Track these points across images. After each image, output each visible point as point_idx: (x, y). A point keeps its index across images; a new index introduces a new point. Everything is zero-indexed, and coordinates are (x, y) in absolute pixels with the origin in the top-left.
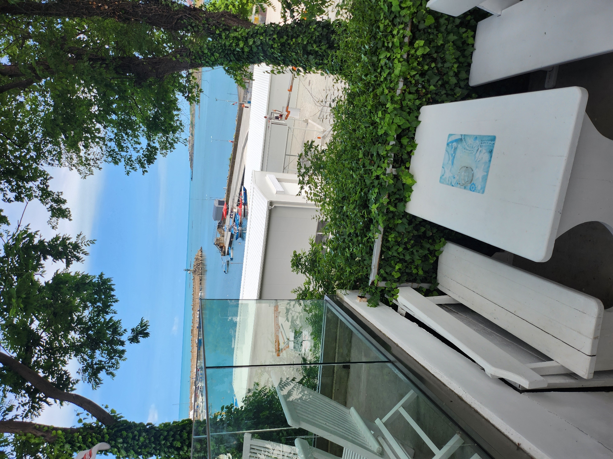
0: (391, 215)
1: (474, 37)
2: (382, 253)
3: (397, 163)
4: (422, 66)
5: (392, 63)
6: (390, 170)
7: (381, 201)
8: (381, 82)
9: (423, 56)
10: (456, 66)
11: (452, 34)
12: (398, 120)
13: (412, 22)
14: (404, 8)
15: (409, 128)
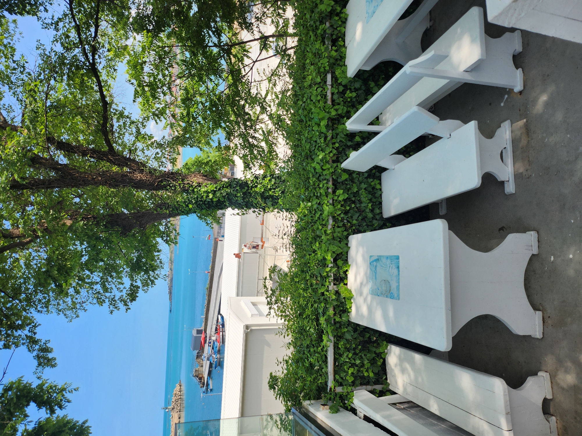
0: (338, 325)
1: (380, 184)
2: (335, 360)
3: (337, 281)
4: (345, 207)
5: (322, 207)
6: (332, 287)
7: (328, 313)
8: (316, 220)
9: (345, 200)
10: (370, 205)
11: (363, 184)
12: (331, 248)
13: (333, 178)
14: (325, 170)
15: (342, 252)
